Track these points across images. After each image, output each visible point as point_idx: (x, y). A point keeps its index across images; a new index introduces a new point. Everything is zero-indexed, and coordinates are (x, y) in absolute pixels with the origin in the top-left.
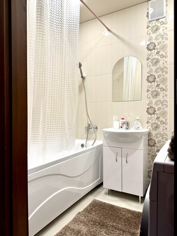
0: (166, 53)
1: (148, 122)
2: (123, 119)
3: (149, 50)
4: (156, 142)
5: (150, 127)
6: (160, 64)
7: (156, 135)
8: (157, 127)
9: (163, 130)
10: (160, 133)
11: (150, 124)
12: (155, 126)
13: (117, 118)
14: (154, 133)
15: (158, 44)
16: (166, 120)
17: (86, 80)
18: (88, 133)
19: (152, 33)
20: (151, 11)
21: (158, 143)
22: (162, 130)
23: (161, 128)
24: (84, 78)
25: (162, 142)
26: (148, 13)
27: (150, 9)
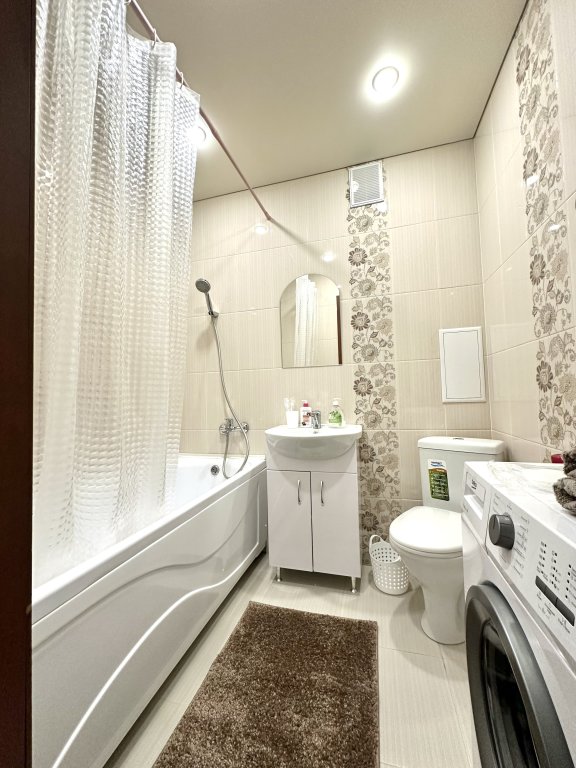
0: (387, 271)
1: (357, 411)
2: (306, 405)
3: (354, 263)
4: (376, 451)
5: (362, 422)
6: (377, 292)
7: (374, 436)
8: (376, 421)
9: (389, 425)
10: (383, 433)
11: (361, 414)
12: (371, 417)
13: (292, 404)
14: (371, 432)
15: (372, 254)
16: (393, 405)
17: (219, 321)
18: (227, 441)
19: (357, 230)
20: (354, 187)
21: (380, 453)
22: (386, 427)
23: (385, 421)
24: (216, 317)
25: (387, 451)
26: (348, 191)
27: (353, 182)
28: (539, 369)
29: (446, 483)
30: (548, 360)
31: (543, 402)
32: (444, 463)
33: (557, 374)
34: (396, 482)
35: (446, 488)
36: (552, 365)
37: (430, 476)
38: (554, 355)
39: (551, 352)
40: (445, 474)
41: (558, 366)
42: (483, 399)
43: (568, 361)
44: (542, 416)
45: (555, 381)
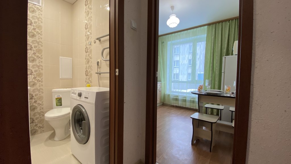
4: (34, 95)
6: (36, 38)
7: (33, 90)
9: (40, 86)
12: (32, 83)
15: (35, 23)
16: (42, 79)
23: (38, 85)
25: (39, 95)
28: (86, 71)
29: (61, 101)
30: (88, 70)
31: (86, 78)
32: (61, 95)
33: (89, 73)
34: (42, 105)
35: (61, 102)
36: (88, 71)
37: (56, 100)
38: (89, 69)
39: (88, 68)
40: (61, 98)
41: (89, 71)
42: (72, 78)
43: (91, 71)
44: (86, 81)
45: (89, 74)
